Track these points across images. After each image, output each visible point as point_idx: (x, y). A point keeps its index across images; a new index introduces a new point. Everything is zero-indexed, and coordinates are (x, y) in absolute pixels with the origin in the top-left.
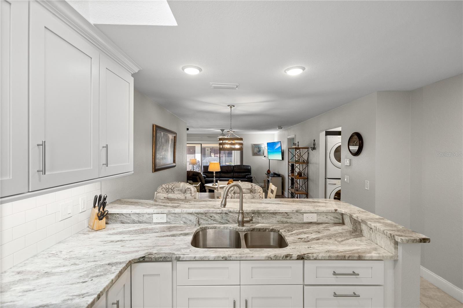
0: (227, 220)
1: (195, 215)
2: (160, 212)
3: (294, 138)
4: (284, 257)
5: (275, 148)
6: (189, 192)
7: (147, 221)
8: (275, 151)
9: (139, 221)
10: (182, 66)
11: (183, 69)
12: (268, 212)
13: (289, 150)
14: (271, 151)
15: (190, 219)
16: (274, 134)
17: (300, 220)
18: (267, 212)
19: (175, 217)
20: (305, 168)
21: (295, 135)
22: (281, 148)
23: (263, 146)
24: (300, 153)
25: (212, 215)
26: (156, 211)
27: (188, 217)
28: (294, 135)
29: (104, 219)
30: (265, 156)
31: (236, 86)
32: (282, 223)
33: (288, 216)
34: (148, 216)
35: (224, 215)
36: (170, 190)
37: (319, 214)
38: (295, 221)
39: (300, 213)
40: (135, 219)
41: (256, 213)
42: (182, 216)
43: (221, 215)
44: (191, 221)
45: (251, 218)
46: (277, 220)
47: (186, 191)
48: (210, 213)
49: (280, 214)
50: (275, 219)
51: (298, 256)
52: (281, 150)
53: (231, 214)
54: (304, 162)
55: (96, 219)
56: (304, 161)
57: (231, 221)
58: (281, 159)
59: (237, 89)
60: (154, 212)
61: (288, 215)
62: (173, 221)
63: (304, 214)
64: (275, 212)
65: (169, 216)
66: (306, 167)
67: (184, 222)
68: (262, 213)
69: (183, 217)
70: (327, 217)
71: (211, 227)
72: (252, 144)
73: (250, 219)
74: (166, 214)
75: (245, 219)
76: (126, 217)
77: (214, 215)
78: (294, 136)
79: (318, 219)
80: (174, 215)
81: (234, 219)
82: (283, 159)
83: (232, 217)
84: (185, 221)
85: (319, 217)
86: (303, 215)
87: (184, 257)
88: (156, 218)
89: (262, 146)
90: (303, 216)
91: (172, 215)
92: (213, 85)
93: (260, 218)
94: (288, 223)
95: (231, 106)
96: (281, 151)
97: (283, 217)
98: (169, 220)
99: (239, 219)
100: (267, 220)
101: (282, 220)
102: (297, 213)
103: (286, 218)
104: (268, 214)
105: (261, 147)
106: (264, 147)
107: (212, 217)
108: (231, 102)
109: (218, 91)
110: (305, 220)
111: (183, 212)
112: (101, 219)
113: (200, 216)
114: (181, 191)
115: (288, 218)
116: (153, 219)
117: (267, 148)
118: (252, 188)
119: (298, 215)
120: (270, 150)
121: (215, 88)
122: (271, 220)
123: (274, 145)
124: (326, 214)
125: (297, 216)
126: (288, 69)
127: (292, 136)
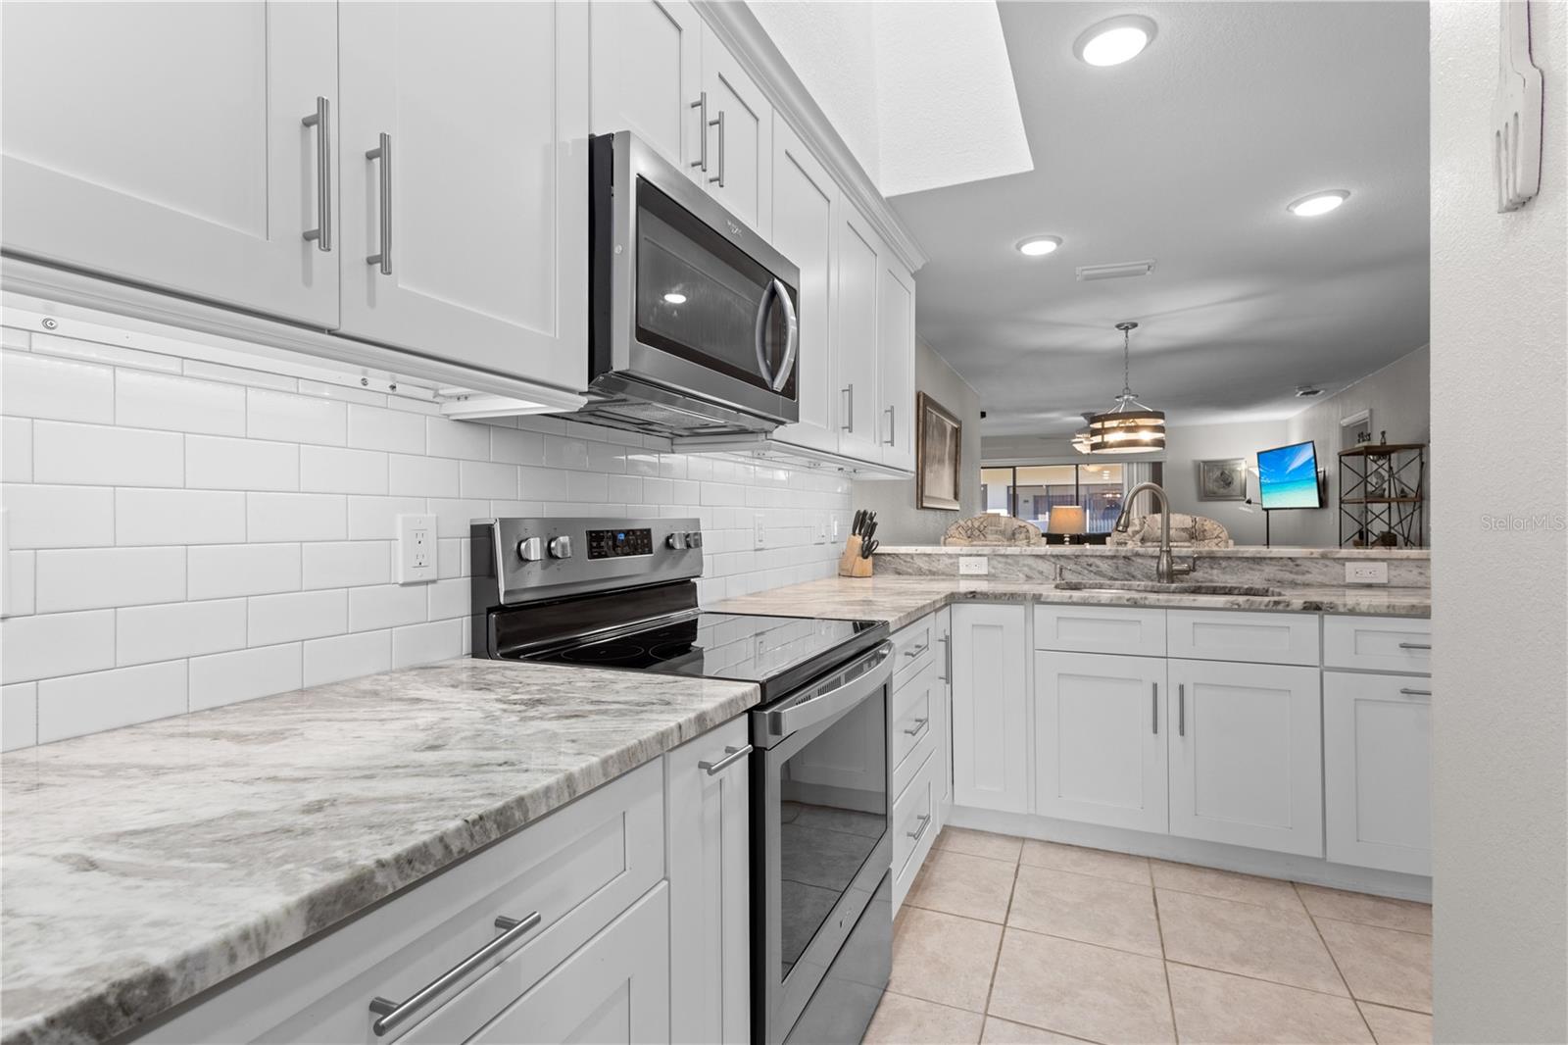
0: (1128, 574)
1: (1053, 560)
2: (975, 552)
3: (1367, 423)
4: (1272, 604)
5: (1290, 469)
6: (1023, 536)
7: (947, 570)
8: (1287, 479)
9: (930, 571)
10: (1017, 242)
11: (1019, 247)
12: (1240, 555)
13: (1340, 461)
14: (1273, 481)
15: (1040, 569)
16: (1286, 423)
17: (1335, 579)
18: (1235, 555)
19: (1006, 563)
20: (1412, 513)
21: (1371, 411)
22: (1314, 466)
23: (1242, 467)
24: (1391, 468)
25: (1091, 560)
26: (966, 550)
27: (1034, 565)
28: (1367, 411)
29: (870, 558)
30: (1249, 502)
31: (1146, 267)
32: (1279, 584)
33: (1298, 568)
34: (948, 561)
35: (1122, 561)
36: (976, 533)
37: (1396, 563)
38: (1319, 580)
39: (1334, 559)
40: (922, 565)
41: (1205, 558)
42: (1021, 563)
43: (1115, 561)
44: (1041, 573)
45: (1192, 565)
46: (1265, 575)
47: (1014, 534)
48: (1087, 556)
49: (1273, 563)
50: (1258, 573)
51: (1305, 603)
52: (1317, 473)
53: (1139, 560)
54: (1405, 496)
55: (858, 555)
56: (1403, 491)
57: (1139, 576)
58: (1317, 505)
59: (1149, 273)
60: (961, 553)
61: (1297, 565)
62: (1002, 573)
63: (1347, 564)
64: (1258, 555)
65: (994, 562)
66: (1414, 510)
67: (1027, 576)
68: (1221, 558)
69: (1024, 565)
70: (1421, 573)
71: (1091, 584)
72: (1195, 461)
73: (1189, 567)
74: (986, 558)
75: (1176, 567)
76: (905, 561)
77: (1098, 562)
78: (1367, 415)
79: (1391, 577)
80: (1003, 560)
81: (1146, 570)
82: (1323, 502)
83: (1141, 567)
84: (1030, 574)
85: (1393, 573)
86: (1344, 565)
87: (1048, 596)
88: (966, 566)
89: (1239, 469)
90: (1344, 569)
91: (1000, 559)
92: (1086, 273)
93: (1215, 572)
94: (1299, 584)
95: (1126, 327)
96: (1314, 475)
97: (1281, 570)
98: (993, 571)
99: (1161, 567)
100: (1235, 577)
101: (1279, 577)
102: (1322, 561)
103: (1291, 572)
104: (1239, 562)
105: (1234, 471)
106: (1247, 467)
107: (1091, 565)
108: (1125, 316)
109: (1096, 285)
110: (1350, 579)
111: (1024, 553)
112: (866, 558)
113: (1063, 562)
114: (1003, 533)
115: (1297, 573)
116: (958, 567)
117: (1256, 472)
118: (1194, 527)
119: (1327, 566)
120: (1269, 477)
121: (1088, 278)
122: (1248, 576)
123: (1283, 458)
124: (1419, 563)
125: (1325, 569)
126: (1297, 203)
127: (1359, 414)
